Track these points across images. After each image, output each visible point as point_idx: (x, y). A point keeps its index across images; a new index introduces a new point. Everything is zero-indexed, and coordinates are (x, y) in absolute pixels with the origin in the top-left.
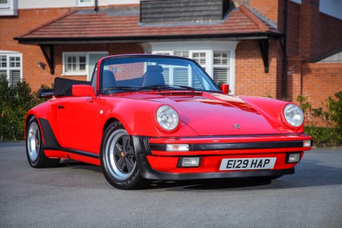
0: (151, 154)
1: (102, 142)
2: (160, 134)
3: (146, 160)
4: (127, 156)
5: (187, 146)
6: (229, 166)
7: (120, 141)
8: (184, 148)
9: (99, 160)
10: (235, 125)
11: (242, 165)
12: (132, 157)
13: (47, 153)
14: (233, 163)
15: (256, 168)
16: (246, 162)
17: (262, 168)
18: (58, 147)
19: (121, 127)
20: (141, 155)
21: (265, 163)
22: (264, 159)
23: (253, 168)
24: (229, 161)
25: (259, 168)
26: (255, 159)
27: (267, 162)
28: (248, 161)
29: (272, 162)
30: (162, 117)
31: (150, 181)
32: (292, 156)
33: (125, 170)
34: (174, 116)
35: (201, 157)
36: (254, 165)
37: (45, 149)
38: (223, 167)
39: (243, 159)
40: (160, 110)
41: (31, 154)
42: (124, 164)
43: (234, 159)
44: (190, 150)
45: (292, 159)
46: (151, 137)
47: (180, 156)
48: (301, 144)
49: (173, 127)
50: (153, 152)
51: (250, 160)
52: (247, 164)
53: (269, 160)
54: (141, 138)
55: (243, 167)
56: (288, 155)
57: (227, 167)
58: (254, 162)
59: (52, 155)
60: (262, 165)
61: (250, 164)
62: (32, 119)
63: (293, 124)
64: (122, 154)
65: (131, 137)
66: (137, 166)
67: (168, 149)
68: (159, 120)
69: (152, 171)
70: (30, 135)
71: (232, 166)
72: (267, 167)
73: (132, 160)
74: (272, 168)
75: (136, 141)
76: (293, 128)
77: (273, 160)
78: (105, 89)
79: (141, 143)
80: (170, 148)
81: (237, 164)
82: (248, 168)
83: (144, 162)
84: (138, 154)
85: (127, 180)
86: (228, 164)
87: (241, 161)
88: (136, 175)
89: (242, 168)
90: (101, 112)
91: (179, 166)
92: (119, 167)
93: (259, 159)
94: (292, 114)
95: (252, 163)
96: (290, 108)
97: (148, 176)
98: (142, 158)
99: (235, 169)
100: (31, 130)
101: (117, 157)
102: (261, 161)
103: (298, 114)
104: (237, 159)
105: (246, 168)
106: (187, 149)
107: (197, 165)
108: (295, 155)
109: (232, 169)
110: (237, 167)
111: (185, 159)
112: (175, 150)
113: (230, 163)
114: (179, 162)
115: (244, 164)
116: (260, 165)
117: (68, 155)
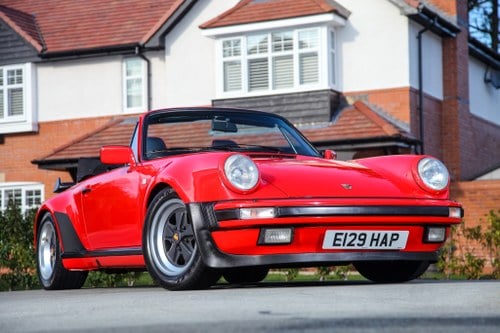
0: (218, 229)
2: (230, 196)
3: (210, 238)
4: (182, 239)
5: (272, 210)
6: (337, 242)
7: (172, 219)
8: (267, 214)
9: (142, 256)
10: (344, 185)
11: (357, 241)
12: (190, 240)
13: (66, 262)
14: (342, 237)
15: (378, 248)
16: (363, 237)
17: (388, 247)
19: (175, 195)
20: (203, 232)
21: (392, 240)
22: (390, 233)
23: (374, 247)
24: (337, 234)
25: (383, 247)
26: (377, 232)
27: (395, 237)
28: (365, 235)
29: (402, 239)
30: (233, 172)
31: (218, 272)
32: (434, 233)
33: (181, 262)
34: (251, 168)
35: (294, 227)
36: (374, 243)
37: (64, 257)
38: (328, 244)
39: (358, 232)
40: (230, 161)
41: (43, 270)
42: (179, 254)
43: (344, 232)
44: (277, 215)
45: (433, 236)
46: (216, 202)
47: (262, 226)
48: (446, 213)
49: (250, 186)
50: (221, 224)
51: (369, 233)
52: (364, 240)
53: (398, 235)
54: (203, 206)
55: (358, 245)
56: (426, 227)
57: (334, 245)
58: (375, 237)
59: (73, 266)
60: (388, 243)
61: (370, 240)
62: (45, 217)
63: (434, 187)
64: (176, 237)
65: (188, 206)
66: (197, 251)
67: (243, 217)
68: (229, 177)
69: (220, 255)
70: (42, 242)
71: (342, 243)
72: (395, 246)
73: (190, 245)
74: (403, 247)
75: (196, 215)
76: (433, 193)
77: (404, 235)
78: (149, 152)
79: (203, 213)
80: (246, 214)
81: (349, 239)
82: (367, 246)
83: (208, 243)
84: (200, 230)
85: (182, 276)
86: (336, 239)
87: (355, 235)
88: (197, 264)
89: (356, 247)
90: (144, 182)
91: (261, 244)
92: (171, 258)
93: (383, 233)
95: (373, 239)
96: (426, 164)
97: (214, 262)
98: (205, 237)
99: (346, 247)
100: (44, 235)
101: (168, 244)
102: (386, 235)
103: (439, 171)
104: (349, 232)
105: (364, 247)
106: (272, 216)
107: (288, 240)
108: (437, 230)
109: (341, 247)
110: (349, 245)
111: (269, 231)
112: (254, 217)
113: (338, 237)
114: (261, 236)
115: (360, 239)
116: (384, 242)
117: (97, 261)
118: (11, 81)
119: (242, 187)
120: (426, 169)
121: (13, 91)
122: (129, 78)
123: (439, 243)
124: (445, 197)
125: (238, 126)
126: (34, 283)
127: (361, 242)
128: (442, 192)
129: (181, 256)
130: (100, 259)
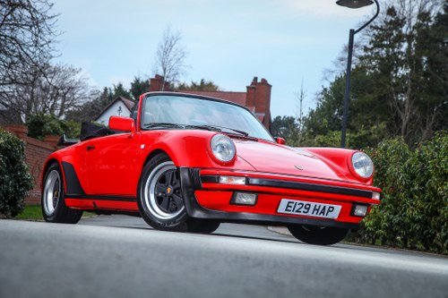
2: (214, 165)
5: (244, 179)
6: (289, 208)
7: (162, 180)
8: (240, 182)
9: (135, 203)
11: (303, 209)
14: (293, 205)
15: (318, 216)
16: (307, 207)
17: (325, 216)
21: (329, 211)
22: (328, 206)
23: (314, 215)
24: (289, 202)
25: (322, 216)
26: (318, 204)
27: (331, 209)
28: (310, 205)
29: (335, 212)
32: (359, 209)
35: (259, 193)
36: (316, 212)
37: (67, 197)
38: (282, 209)
39: (305, 203)
43: (295, 201)
44: (247, 183)
45: (358, 211)
46: (202, 168)
47: (234, 190)
48: (369, 195)
49: (228, 159)
50: (204, 185)
51: (313, 204)
52: (308, 209)
53: (333, 208)
54: (191, 170)
55: (304, 212)
56: (355, 204)
57: (286, 210)
58: (317, 208)
59: (73, 204)
60: (326, 213)
61: (312, 209)
64: (169, 190)
65: (179, 169)
67: (221, 182)
68: (214, 152)
71: (292, 209)
72: (330, 216)
74: (336, 217)
75: (185, 176)
76: (361, 179)
77: (338, 208)
79: (191, 175)
80: (224, 180)
81: (298, 207)
82: (310, 214)
86: (288, 206)
87: (302, 204)
89: (302, 214)
90: (143, 146)
91: (232, 203)
93: (323, 205)
94: (361, 164)
95: (315, 209)
99: (294, 213)
102: (325, 207)
103: (367, 165)
104: (299, 202)
105: (307, 214)
106: (244, 183)
107: (253, 203)
108: (362, 207)
109: (291, 213)
110: (297, 211)
111: (239, 194)
112: (230, 183)
113: (290, 204)
114: (233, 198)
115: (305, 208)
116: (323, 212)
117: (94, 203)
120: (358, 160)
123: (362, 217)
124: (369, 183)
127: (306, 210)
128: (367, 180)
130: (96, 201)
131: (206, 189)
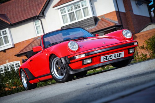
0: (70, 63)
1: (50, 65)
2: (72, 53)
3: (69, 66)
4: (61, 68)
5: (84, 54)
6: (105, 59)
7: (57, 63)
8: (83, 56)
9: (51, 75)
10: (103, 43)
11: (110, 58)
12: (63, 68)
13: (30, 82)
14: (106, 58)
15: (116, 58)
16: (111, 56)
17: (119, 57)
18: (34, 78)
19: (56, 56)
20: (66, 65)
21: (120, 55)
22: (119, 53)
23: (115, 58)
24: (104, 57)
25: (118, 58)
26: (115, 54)
27: (120, 54)
28: (112, 55)
29: (122, 54)
30: (71, 46)
31: (73, 75)
33: (62, 75)
34: (76, 44)
35: (92, 58)
36: (115, 57)
37: (29, 80)
38: (102, 60)
39: (110, 55)
40: (69, 43)
41: (24, 85)
42: (61, 72)
43: (106, 56)
44: (86, 56)
45: (131, 51)
46: (68, 56)
47: (82, 60)
48: (133, 44)
49: (76, 49)
50: (71, 62)
51: (113, 55)
52: (112, 57)
53: (121, 53)
54: (65, 58)
55: (111, 59)
56: (129, 49)
57: (104, 60)
58: (115, 55)
59: (33, 82)
61: (114, 57)
62: (21, 71)
63: (128, 38)
64: (59, 68)
65: (60, 58)
66: (66, 70)
67: (76, 58)
68: (70, 48)
69: (72, 70)
70: (22, 77)
71: (106, 59)
72: (121, 57)
73: (64, 69)
74: (123, 56)
75: (63, 61)
76: (128, 39)
78: (46, 46)
79: (65, 60)
80: (77, 57)
81: (108, 58)
82: (113, 58)
83: (69, 68)
84: (65, 65)
85: (63, 78)
86: (104, 59)
87: (109, 56)
88: (67, 74)
89: (110, 59)
90: (47, 54)
91: (83, 65)
92: (59, 74)
93: (117, 54)
94: (126, 34)
95: (114, 56)
96: (125, 32)
97: (71, 73)
98: (67, 66)
99: (107, 60)
100: (22, 75)
101: (57, 70)
103: (128, 33)
104: (107, 56)
105: (112, 59)
107: (91, 62)
108: (132, 49)
109: (106, 60)
111: (85, 61)
112: (80, 58)
113: (105, 58)
114: (83, 62)
115: (111, 57)
116: (118, 56)
118: (4, 34)
119: (75, 50)
120: (125, 33)
121: (5, 37)
122: (36, 26)
123: (133, 53)
124: (132, 40)
125: (69, 33)
126: (23, 89)
127: (111, 58)
128: (131, 39)
129: (62, 73)
130: (39, 79)
131: (72, 63)
